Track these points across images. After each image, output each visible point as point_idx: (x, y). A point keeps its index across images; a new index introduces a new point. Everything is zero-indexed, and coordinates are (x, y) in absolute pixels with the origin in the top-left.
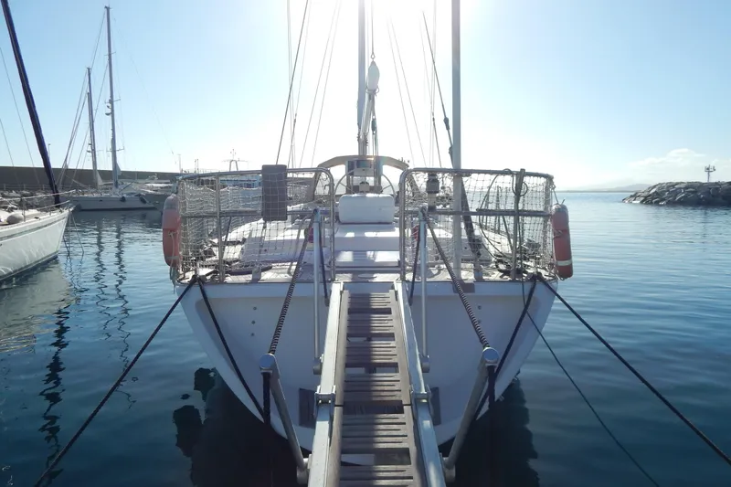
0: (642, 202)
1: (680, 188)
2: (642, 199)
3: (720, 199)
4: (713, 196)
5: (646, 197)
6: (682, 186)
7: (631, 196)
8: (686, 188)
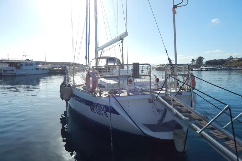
0: (156, 70)
5: (157, 68)
7: (153, 68)
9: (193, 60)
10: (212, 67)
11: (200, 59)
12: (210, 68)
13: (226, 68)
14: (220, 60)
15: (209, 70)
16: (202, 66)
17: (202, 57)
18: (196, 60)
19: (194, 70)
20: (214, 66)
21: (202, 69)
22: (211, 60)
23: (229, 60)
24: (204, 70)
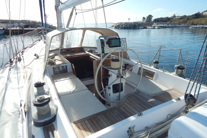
0: (115, 28)
1: (123, 24)
2: (115, 27)
3: (132, 27)
4: (131, 26)
5: (116, 27)
6: (124, 23)
7: (112, 26)
8: (125, 24)
9: (144, 18)
10: (162, 25)
11: (150, 17)
12: (161, 25)
13: (172, 25)
14: (165, 18)
15: (160, 28)
16: (154, 24)
17: (152, 15)
18: (146, 18)
19: (148, 28)
20: (163, 24)
21: (155, 26)
22: (159, 18)
23: (173, 18)
24: (157, 27)
